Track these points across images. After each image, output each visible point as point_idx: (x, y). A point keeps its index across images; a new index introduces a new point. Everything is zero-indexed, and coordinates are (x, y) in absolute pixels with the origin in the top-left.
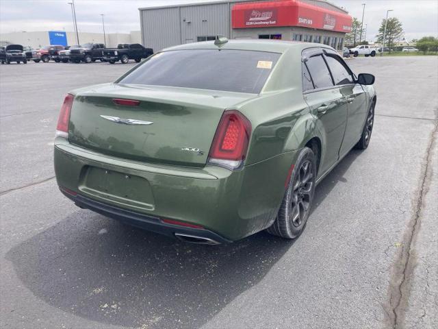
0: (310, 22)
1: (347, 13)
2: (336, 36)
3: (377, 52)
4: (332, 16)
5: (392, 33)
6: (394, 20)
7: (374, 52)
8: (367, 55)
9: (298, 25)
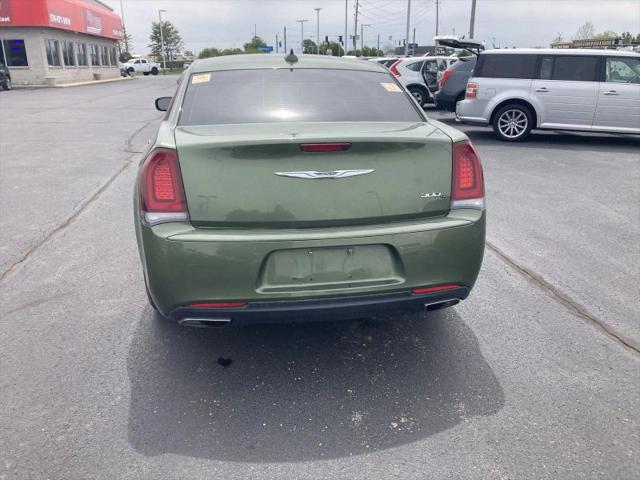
0: (67, 22)
1: (112, 10)
2: (105, 44)
3: (159, 69)
4: (95, 14)
5: (168, 42)
6: (167, 24)
7: (155, 69)
8: (146, 74)
9: (51, 25)
